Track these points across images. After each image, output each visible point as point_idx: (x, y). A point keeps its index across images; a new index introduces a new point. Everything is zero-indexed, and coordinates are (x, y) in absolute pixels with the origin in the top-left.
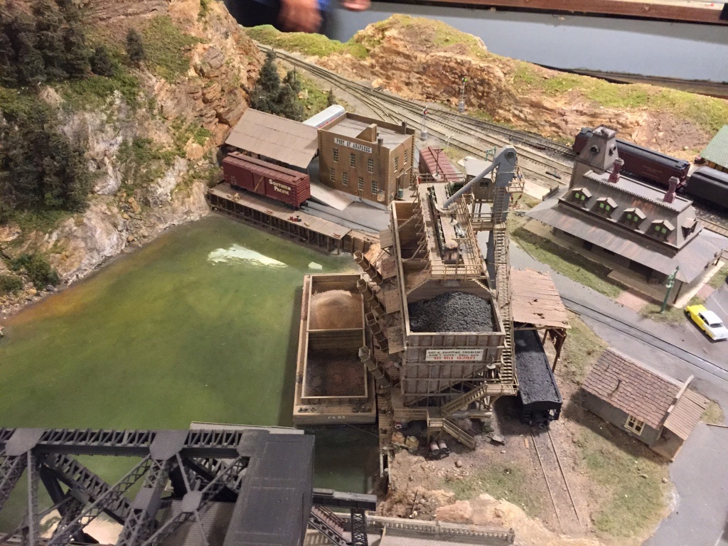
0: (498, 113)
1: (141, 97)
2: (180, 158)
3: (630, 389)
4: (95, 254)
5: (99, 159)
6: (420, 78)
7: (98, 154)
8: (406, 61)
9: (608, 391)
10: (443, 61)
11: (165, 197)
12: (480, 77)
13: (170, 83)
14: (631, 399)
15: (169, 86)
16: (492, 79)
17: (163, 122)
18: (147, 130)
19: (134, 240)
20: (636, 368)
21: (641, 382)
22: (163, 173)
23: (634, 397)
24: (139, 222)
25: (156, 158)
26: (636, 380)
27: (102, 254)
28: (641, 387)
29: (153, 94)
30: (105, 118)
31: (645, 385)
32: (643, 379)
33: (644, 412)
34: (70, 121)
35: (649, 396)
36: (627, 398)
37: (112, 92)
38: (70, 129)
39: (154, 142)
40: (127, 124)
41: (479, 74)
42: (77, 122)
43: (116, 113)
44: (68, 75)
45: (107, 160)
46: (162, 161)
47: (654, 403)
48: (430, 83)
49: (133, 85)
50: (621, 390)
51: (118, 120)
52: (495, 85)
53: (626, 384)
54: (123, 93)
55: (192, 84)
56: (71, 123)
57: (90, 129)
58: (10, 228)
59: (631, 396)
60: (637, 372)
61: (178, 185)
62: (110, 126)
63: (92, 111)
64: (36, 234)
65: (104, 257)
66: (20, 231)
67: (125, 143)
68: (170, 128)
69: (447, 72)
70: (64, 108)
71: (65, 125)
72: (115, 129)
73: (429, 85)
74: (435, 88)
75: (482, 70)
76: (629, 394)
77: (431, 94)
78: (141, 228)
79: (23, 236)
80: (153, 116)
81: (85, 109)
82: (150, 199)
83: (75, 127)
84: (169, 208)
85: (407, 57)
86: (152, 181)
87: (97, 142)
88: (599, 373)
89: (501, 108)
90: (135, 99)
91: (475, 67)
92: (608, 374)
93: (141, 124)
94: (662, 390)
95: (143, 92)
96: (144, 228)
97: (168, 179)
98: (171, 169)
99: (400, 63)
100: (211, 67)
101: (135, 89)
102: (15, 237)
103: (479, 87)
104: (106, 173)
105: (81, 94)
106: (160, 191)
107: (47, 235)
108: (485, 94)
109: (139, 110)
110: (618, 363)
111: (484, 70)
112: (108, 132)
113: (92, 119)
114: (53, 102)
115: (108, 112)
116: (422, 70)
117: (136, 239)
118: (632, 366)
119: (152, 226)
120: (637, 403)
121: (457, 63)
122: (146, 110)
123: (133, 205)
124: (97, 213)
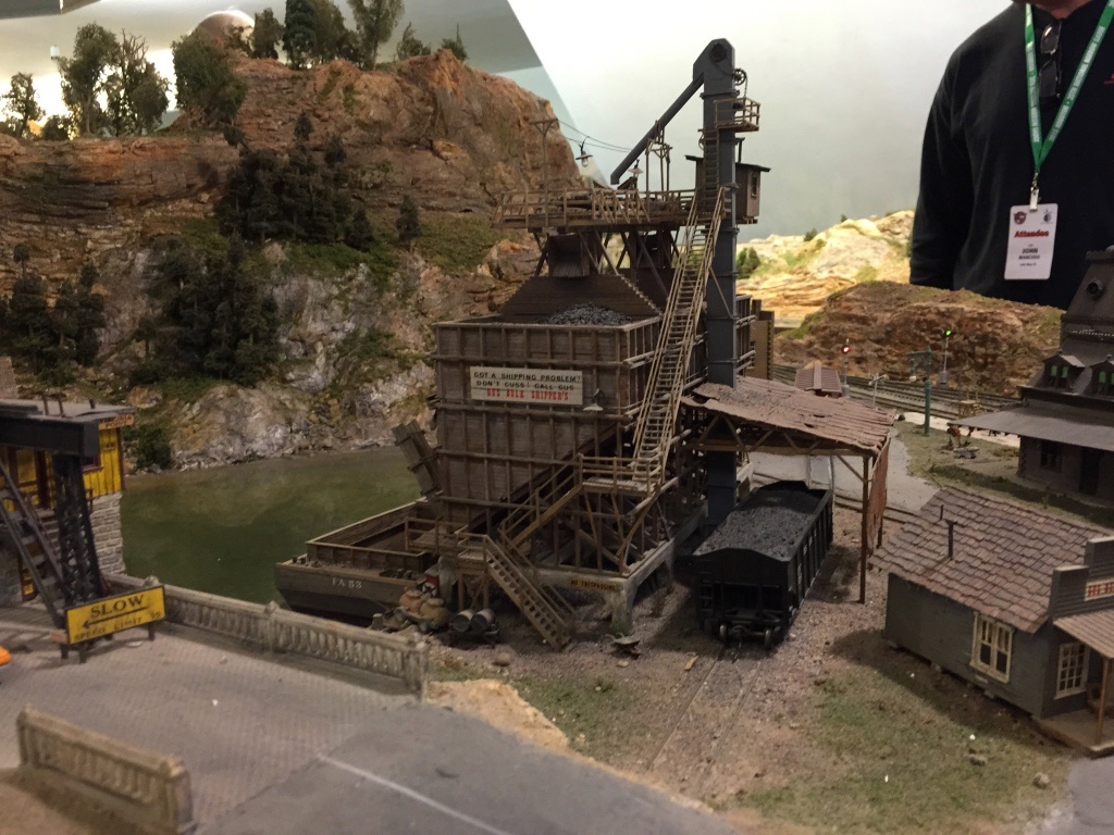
0: (1008, 383)
1: (395, 278)
2: (423, 365)
3: (983, 554)
4: (238, 441)
5: (309, 341)
6: (881, 350)
7: (310, 334)
8: (859, 326)
9: (925, 562)
10: (915, 314)
11: (381, 406)
12: (979, 333)
13: (445, 275)
14: (978, 574)
15: (442, 276)
16: (999, 331)
17: (417, 316)
18: (390, 321)
19: (307, 448)
20: (1012, 510)
21: (1015, 537)
22: (390, 376)
23: (988, 568)
24: (328, 429)
25: (387, 355)
26: (1003, 533)
27: (248, 446)
28: (1012, 547)
29: (417, 282)
30: (336, 292)
31: (1023, 541)
32: (1024, 531)
33: (1007, 596)
34: (283, 284)
35: (1029, 562)
36: (971, 572)
37: (357, 266)
38: (282, 293)
39: (396, 337)
40: (365, 309)
41: (978, 326)
42: (295, 287)
43: (355, 291)
44: (306, 234)
45: (320, 347)
46: (396, 362)
47: (1037, 575)
48: (897, 355)
49: (389, 263)
50: (960, 557)
51: (354, 300)
52: (1005, 340)
53: (976, 545)
54: (373, 269)
55: (477, 282)
56: (286, 287)
57: (309, 301)
58: (150, 390)
59: (983, 567)
60: (1011, 518)
61: (409, 399)
62: (339, 304)
63: (321, 279)
64: (177, 404)
65: (250, 453)
66: (160, 397)
67: (355, 334)
68: (426, 327)
69: (923, 330)
70: (282, 266)
71: (277, 286)
72: (346, 310)
73: (895, 359)
74: (904, 362)
75: (982, 319)
76: (976, 563)
77: (897, 374)
78: (327, 436)
79: (161, 406)
80: (405, 305)
81: (311, 275)
82: (357, 404)
83: (291, 295)
84: (380, 421)
85: (863, 320)
86: (370, 381)
87: (314, 319)
88: (918, 531)
89: (1014, 374)
90: (386, 280)
91: (969, 315)
92: (937, 530)
93: (384, 313)
94: (1066, 547)
95: (401, 274)
96: (331, 437)
97: (396, 386)
98: (405, 373)
99: (851, 331)
100: (516, 270)
101: (390, 269)
102: (152, 405)
103: (977, 348)
104: (312, 362)
105: (313, 257)
106: (375, 396)
107: (188, 405)
108: (989, 360)
109: (387, 294)
110: (970, 506)
111: (985, 319)
112: (333, 310)
113: (316, 288)
114: (273, 257)
115: (344, 288)
116: (883, 336)
117: (310, 447)
118: (1001, 507)
119: (345, 439)
120: (990, 579)
121: (940, 313)
122: (398, 296)
123: (331, 409)
124: (270, 398)
